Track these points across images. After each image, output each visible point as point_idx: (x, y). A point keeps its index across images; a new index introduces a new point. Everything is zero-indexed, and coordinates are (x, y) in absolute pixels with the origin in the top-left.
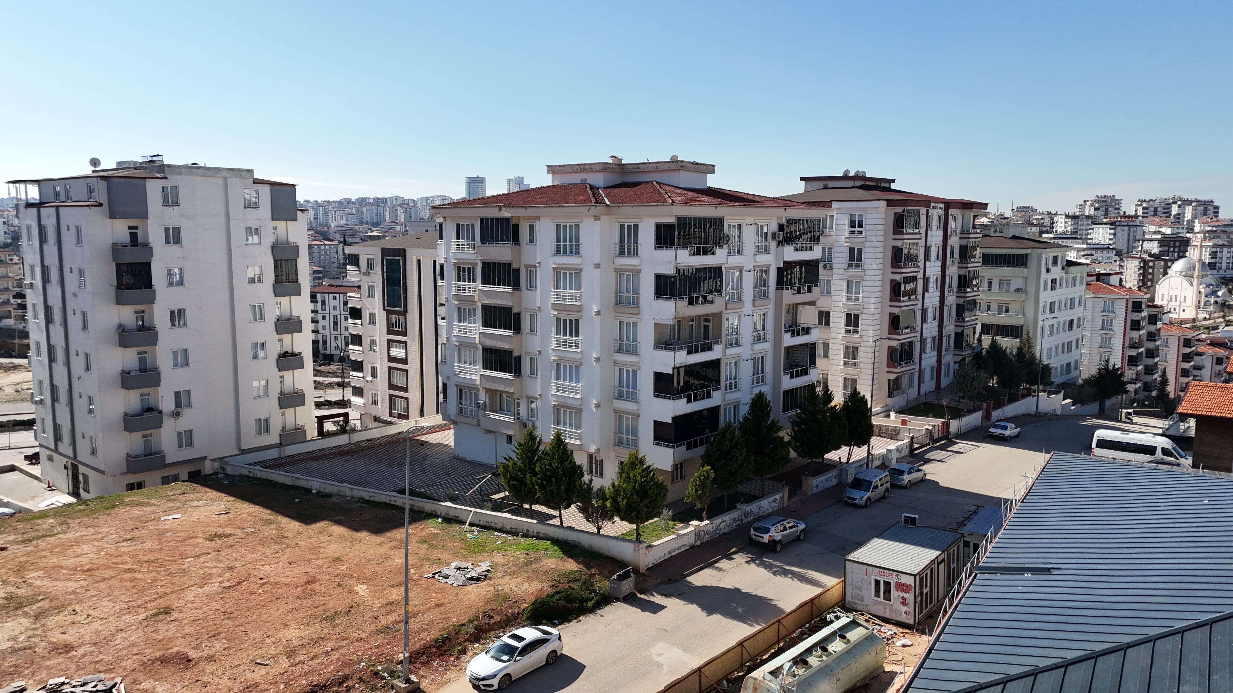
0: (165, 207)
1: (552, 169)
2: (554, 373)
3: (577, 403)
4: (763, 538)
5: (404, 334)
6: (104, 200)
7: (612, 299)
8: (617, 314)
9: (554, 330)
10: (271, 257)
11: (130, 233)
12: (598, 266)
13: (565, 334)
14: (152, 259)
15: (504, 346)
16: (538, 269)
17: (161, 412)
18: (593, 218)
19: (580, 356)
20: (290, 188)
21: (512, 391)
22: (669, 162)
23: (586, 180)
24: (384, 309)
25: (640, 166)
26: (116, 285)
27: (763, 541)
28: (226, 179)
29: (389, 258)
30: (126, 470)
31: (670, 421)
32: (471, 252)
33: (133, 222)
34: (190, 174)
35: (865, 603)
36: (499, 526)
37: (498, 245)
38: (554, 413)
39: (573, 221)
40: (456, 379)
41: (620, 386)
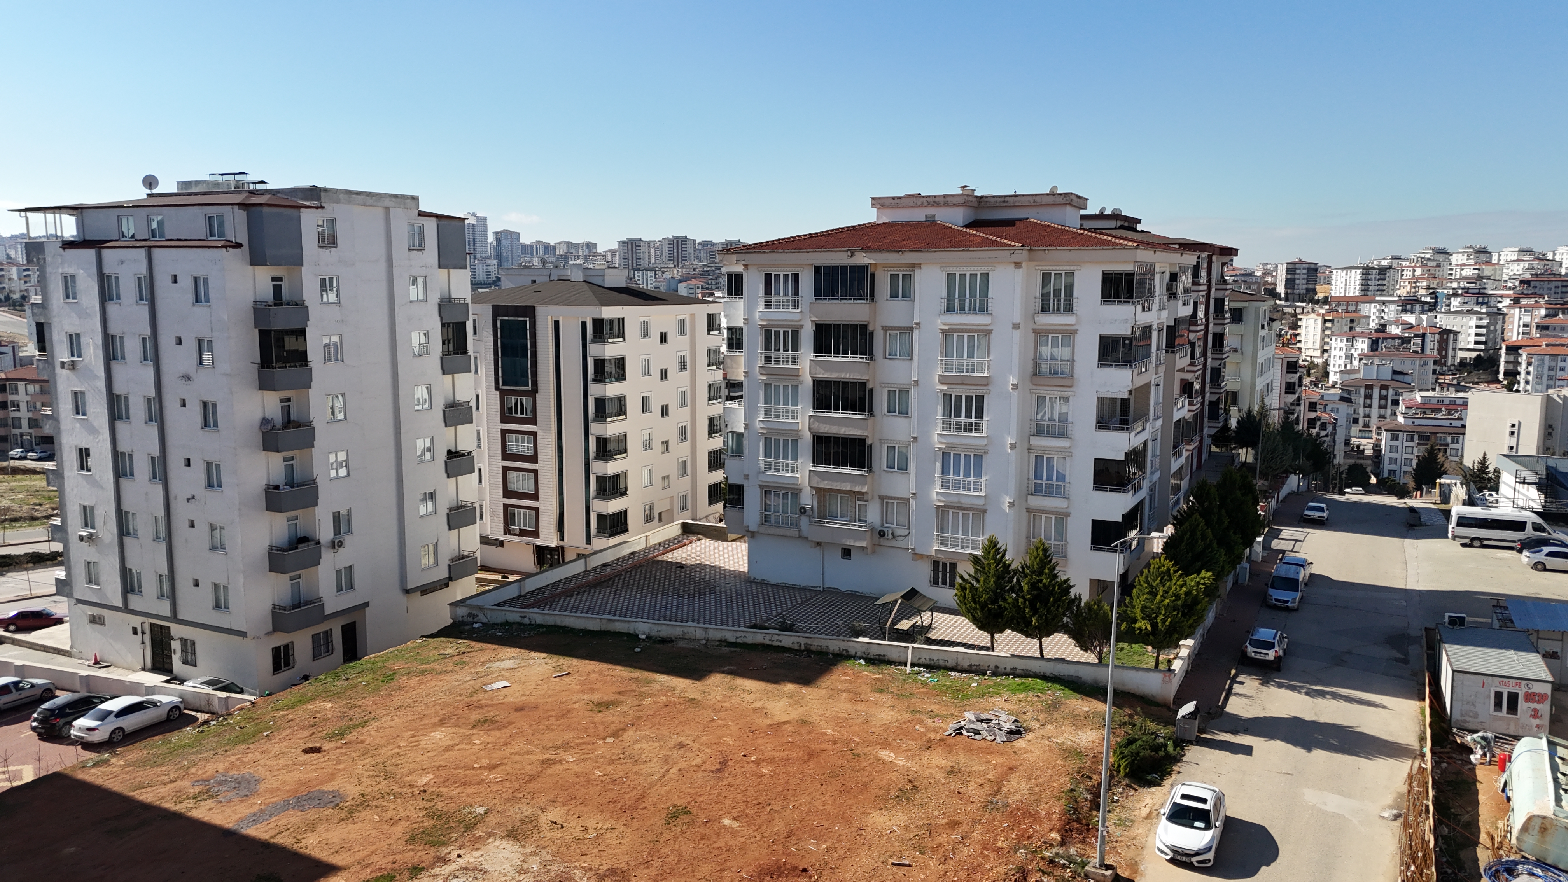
0: (321, 249)
1: (878, 202)
2: (938, 466)
3: (981, 502)
4: (1267, 654)
5: (533, 421)
6: (243, 238)
7: (1030, 369)
8: (1034, 387)
9: (940, 409)
10: (438, 319)
11: (274, 286)
12: (1016, 326)
13: (958, 415)
14: (308, 323)
15: (854, 432)
16: (916, 332)
17: (318, 543)
18: (1013, 265)
19: (984, 442)
20: (458, 223)
21: (865, 490)
22: (1048, 195)
23: (934, 216)
24: (497, 388)
25: (1007, 199)
26: (258, 360)
27: (1267, 658)
28: (387, 209)
29: (506, 318)
30: (271, 629)
31: (1120, 520)
32: (791, 310)
33: (277, 271)
34: (349, 202)
35: (1481, 719)
36: (951, 664)
37: (843, 301)
38: (938, 517)
39: (978, 270)
40: (762, 478)
41: (1036, 478)
